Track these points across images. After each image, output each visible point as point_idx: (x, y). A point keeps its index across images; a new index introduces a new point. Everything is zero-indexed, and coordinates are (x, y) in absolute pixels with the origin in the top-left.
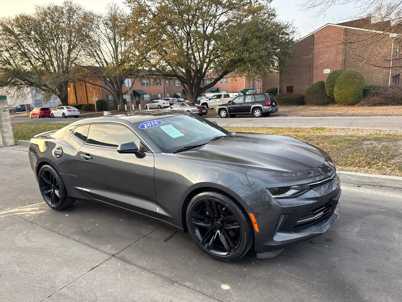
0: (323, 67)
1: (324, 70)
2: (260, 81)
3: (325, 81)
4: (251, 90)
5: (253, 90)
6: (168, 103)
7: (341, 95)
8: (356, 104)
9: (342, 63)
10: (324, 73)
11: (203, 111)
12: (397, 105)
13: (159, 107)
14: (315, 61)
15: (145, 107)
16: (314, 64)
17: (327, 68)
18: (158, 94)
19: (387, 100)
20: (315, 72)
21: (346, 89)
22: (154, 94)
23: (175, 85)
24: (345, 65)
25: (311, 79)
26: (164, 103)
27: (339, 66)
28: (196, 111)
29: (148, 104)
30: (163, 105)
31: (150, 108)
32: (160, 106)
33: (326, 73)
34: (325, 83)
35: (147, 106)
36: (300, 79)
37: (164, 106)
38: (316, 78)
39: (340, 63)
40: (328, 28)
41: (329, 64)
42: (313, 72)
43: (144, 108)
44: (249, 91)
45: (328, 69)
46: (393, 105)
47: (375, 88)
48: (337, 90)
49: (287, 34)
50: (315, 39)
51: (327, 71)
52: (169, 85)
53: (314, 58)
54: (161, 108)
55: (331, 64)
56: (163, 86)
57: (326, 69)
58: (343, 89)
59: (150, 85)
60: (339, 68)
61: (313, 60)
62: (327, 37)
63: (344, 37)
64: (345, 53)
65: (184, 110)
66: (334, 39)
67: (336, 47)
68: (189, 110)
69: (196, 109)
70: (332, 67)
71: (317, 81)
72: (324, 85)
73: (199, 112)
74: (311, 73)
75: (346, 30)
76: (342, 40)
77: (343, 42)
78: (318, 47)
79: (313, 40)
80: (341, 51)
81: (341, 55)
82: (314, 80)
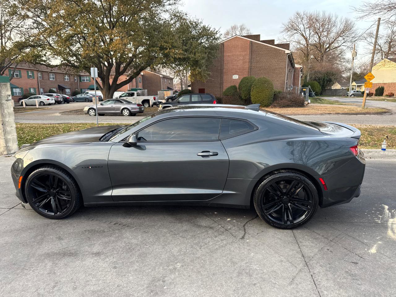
0: (232, 73)
1: (233, 76)
2: (141, 82)
3: (237, 86)
4: (140, 90)
6: (53, 99)
7: (259, 98)
8: (269, 106)
9: (249, 71)
10: (233, 78)
11: (142, 109)
13: (42, 104)
14: (225, 67)
15: (21, 104)
16: (224, 70)
18: (30, 88)
20: (225, 77)
22: (26, 88)
23: (49, 79)
24: (251, 72)
25: (221, 84)
26: (49, 99)
27: (246, 73)
28: (135, 109)
29: (23, 100)
30: (46, 102)
31: (26, 105)
32: (43, 102)
33: (234, 78)
35: (22, 102)
36: (212, 82)
37: (48, 103)
38: (226, 82)
39: (246, 71)
40: (236, 38)
41: (237, 70)
42: (223, 77)
43: (19, 104)
45: (236, 75)
48: (255, 93)
50: (225, 47)
51: (236, 77)
52: (43, 79)
53: (224, 65)
54: (44, 105)
55: (239, 71)
56: (36, 79)
57: (235, 75)
58: (260, 92)
59: (21, 77)
60: (246, 76)
61: (223, 66)
62: (236, 47)
63: (250, 48)
64: (251, 62)
65: (121, 107)
66: (241, 49)
67: (243, 56)
68: (127, 107)
69: (136, 106)
70: (240, 73)
71: (226, 85)
72: (237, 89)
73: (139, 110)
74: (222, 78)
75: (252, 42)
76: (248, 51)
77: (249, 53)
78: (228, 54)
79: (223, 49)
80: (248, 61)
81: (248, 64)
82: (225, 84)
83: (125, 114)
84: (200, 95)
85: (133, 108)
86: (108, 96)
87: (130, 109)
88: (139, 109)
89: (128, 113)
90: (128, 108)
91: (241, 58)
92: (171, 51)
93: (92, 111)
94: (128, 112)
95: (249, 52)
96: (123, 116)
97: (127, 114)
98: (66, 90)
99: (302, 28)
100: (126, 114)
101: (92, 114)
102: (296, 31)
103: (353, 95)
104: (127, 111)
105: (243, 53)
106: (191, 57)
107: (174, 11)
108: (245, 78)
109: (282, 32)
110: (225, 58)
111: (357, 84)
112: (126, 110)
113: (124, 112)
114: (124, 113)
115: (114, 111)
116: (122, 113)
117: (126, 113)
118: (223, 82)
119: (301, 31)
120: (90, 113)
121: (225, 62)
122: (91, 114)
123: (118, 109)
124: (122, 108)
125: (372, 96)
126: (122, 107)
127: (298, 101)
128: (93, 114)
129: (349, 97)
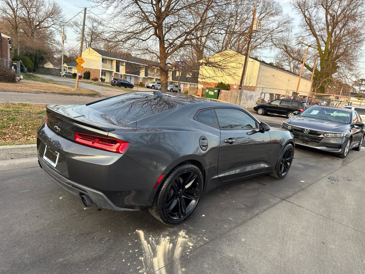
46: (5, 82)
103: (65, 76)
125: (82, 78)
127: (7, 75)
129: (62, 77)
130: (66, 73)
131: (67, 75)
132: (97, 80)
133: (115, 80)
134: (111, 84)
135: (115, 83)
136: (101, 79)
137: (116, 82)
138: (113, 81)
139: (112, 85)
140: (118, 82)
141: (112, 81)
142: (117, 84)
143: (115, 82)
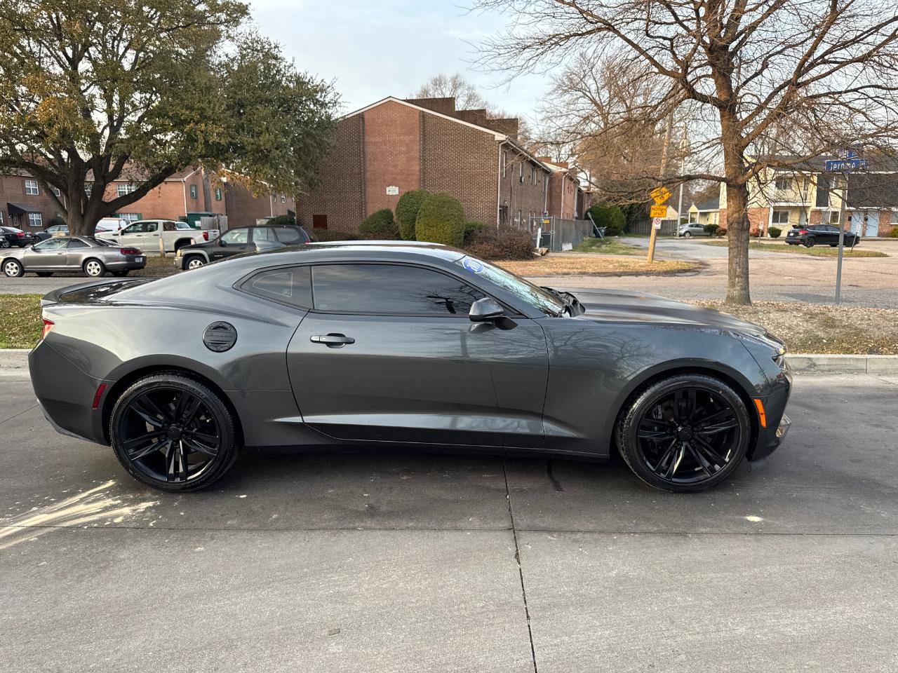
0: (384, 181)
1: (388, 189)
2: (221, 199)
3: (393, 210)
4: (208, 218)
5: (212, 218)
9: (420, 178)
10: (388, 193)
11: (137, 260)
12: (516, 260)
14: (369, 168)
16: (368, 175)
17: (392, 185)
19: (502, 250)
20: (369, 190)
21: (439, 228)
24: (424, 181)
25: (363, 205)
27: (414, 182)
28: (116, 259)
33: (390, 193)
34: (394, 214)
36: (340, 201)
38: (373, 202)
39: (415, 177)
40: (389, 104)
41: (396, 176)
42: (365, 189)
44: (202, 218)
45: (394, 187)
46: (511, 259)
47: (480, 228)
48: (423, 228)
49: (323, 105)
50: (367, 123)
51: (393, 191)
53: (367, 162)
55: (399, 177)
57: (391, 187)
58: (433, 226)
60: (414, 187)
61: (365, 165)
62: (390, 124)
63: (420, 128)
64: (423, 160)
65: (81, 256)
66: (402, 129)
67: (406, 145)
68: (95, 256)
69: (118, 254)
70: (402, 183)
71: (373, 208)
72: (392, 217)
73: (125, 263)
74: (363, 192)
75: (423, 115)
76: (417, 133)
77: (418, 138)
78: (374, 139)
79: (364, 125)
80: (417, 155)
81: (417, 162)
82: (369, 205)
83: (92, 272)
84: (273, 229)
85: (110, 259)
86: (80, 231)
87: (104, 260)
88: (127, 261)
89: (98, 270)
90: (99, 258)
91: (404, 149)
92: (198, 126)
93: (12, 265)
94: (99, 266)
95: (418, 135)
96: (88, 276)
97: (96, 271)
98: (30, 215)
99: (593, 88)
100: (94, 273)
101: (12, 273)
102: (580, 94)
103: (688, 234)
104: (96, 265)
105: (407, 139)
106: (246, 143)
107: (250, 38)
108: (408, 193)
109: (550, 94)
110: (369, 149)
111: (699, 209)
112: (93, 263)
113: (88, 267)
114: (90, 270)
115: (65, 266)
116: (84, 271)
117: (94, 269)
118: (366, 203)
119: (590, 92)
120: (7, 270)
121: (369, 157)
122: (9, 272)
123: (74, 260)
124: (83, 258)
125: (724, 235)
126: (84, 254)
127: (516, 246)
128: (14, 273)
129: (678, 238)
130: (692, 226)
131: (694, 231)
132: (762, 236)
133: (797, 230)
134: (787, 242)
135: (797, 237)
136: (769, 232)
137: (801, 233)
138: (793, 232)
139: (791, 243)
140: (806, 234)
141: (789, 233)
142: (802, 240)
143: (796, 234)
